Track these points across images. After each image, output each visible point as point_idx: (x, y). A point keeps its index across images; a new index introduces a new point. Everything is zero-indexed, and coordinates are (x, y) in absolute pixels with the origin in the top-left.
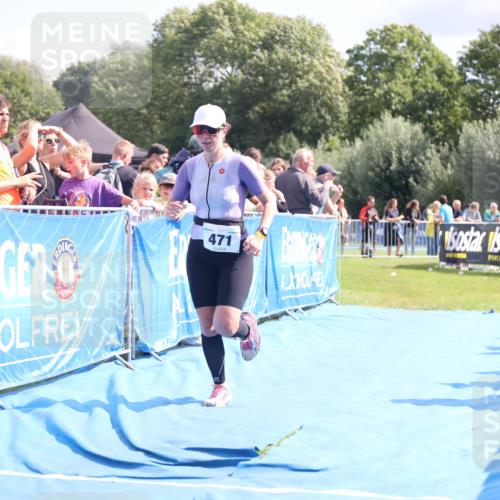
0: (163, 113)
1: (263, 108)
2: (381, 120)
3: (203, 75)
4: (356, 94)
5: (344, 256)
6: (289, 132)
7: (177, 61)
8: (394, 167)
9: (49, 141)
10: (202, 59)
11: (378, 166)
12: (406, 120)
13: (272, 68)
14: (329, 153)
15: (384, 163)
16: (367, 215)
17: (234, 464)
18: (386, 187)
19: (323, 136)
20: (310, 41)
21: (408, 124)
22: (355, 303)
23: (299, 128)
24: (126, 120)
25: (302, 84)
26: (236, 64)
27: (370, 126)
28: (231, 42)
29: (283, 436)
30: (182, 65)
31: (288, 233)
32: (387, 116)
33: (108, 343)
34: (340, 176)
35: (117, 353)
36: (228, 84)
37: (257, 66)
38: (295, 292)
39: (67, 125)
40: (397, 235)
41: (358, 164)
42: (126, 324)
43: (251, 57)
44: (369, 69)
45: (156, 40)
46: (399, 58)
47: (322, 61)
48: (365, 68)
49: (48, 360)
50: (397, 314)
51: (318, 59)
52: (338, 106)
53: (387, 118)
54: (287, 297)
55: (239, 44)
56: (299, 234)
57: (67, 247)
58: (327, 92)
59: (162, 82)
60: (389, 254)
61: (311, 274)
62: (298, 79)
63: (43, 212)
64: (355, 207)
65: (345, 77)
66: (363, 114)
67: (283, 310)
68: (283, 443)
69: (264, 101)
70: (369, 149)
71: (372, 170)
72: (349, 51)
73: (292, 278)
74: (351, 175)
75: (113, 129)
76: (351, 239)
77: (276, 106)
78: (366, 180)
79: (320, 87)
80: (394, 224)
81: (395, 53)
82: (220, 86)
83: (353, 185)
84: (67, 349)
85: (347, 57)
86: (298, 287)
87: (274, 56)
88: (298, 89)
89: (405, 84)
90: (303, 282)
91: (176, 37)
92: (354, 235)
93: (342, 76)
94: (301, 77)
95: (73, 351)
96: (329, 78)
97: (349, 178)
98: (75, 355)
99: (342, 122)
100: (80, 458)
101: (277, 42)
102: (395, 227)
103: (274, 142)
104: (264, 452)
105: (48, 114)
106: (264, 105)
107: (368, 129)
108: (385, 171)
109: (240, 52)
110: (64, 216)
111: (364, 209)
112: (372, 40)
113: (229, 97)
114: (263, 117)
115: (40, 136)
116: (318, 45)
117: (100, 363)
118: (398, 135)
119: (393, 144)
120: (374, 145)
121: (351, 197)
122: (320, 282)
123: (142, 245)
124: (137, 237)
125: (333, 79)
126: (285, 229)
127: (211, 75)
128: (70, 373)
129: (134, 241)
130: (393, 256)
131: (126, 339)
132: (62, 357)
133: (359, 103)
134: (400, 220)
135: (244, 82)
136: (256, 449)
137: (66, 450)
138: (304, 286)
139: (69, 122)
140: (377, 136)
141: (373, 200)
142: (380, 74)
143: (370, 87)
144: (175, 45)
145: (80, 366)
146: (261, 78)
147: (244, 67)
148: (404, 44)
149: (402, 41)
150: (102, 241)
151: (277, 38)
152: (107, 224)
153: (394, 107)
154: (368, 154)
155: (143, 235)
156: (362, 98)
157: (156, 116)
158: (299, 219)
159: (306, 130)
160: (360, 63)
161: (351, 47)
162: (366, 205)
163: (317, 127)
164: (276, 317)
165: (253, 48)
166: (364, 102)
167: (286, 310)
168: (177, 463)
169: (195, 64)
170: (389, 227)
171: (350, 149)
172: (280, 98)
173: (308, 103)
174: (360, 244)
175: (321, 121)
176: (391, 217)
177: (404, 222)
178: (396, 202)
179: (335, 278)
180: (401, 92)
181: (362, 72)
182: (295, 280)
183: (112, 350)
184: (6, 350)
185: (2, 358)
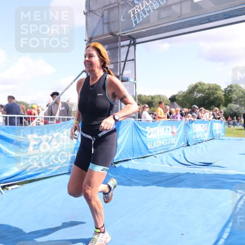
1: (208, 101)
4: (226, 97)
5: (225, 128)
6: (213, 105)
10: (196, 93)
13: (210, 93)
17: (208, 165)
20: (217, 88)
22: (228, 136)
23: (215, 104)
25: (215, 96)
26: (202, 93)
28: (201, 89)
29: (217, 161)
30: (192, 94)
35: (184, 145)
36: (201, 97)
37: (206, 93)
38: (216, 134)
43: (205, 91)
46: (234, 90)
47: (219, 91)
52: (223, 100)
55: (203, 90)
56: (217, 123)
61: (219, 131)
63: (169, 121)
64: (226, 118)
69: (208, 99)
76: (226, 124)
77: (211, 100)
85: (224, 91)
87: (210, 91)
93: (223, 94)
95: (176, 145)
99: (223, 102)
100: (179, 164)
103: (210, 107)
104: (214, 164)
112: (229, 87)
113: (201, 99)
114: (208, 103)
116: (219, 89)
117: (181, 147)
122: (221, 133)
123: (188, 126)
126: (214, 123)
127: (197, 95)
128: (176, 149)
135: (204, 96)
136: (212, 163)
137: (176, 162)
138: (218, 133)
143: (228, 96)
144: (191, 90)
145: (177, 147)
146: (207, 95)
147: (204, 94)
148: (235, 87)
160: (226, 91)
161: (225, 88)
163: (219, 104)
164: (213, 139)
166: (227, 99)
167: (215, 138)
168: (197, 165)
169: (194, 94)
173: (217, 99)
175: (219, 102)
181: (227, 93)
184: (165, 144)
185: (164, 146)
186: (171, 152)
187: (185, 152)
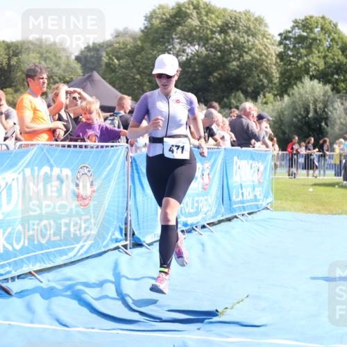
0: (151, 79)
1: (220, 74)
2: (302, 82)
3: (178, 52)
4: (285, 64)
5: (276, 177)
6: (238, 90)
7: (160, 42)
8: (311, 115)
9: (75, 98)
10: (178, 41)
11: (300, 114)
12: (319, 82)
13: (226, 47)
14: (265, 105)
15: (304, 112)
16: (292, 149)
17: (201, 321)
18: (306, 129)
19: (262, 93)
20: (253, 27)
21: (321, 85)
22: (284, 209)
23: (245, 88)
24: (125, 83)
25: (247, 58)
26: (202, 44)
27: (295, 87)
28: (198, 28)
29: (236, 302)
30: (164, 44)
31: (238, 161)
32: (306, 80)
33: (113, 237)
34: (273, 121)
35: (120, 244)
36: (196, 58)
37: (216, 45)
38: (242, 202)
39: (85, 86)
40: (314, 163)
41: (286, 113)
42: (126, 224)
43: (212, 38)
44: (294, 47)
45: (146, 28)
46: (315, 39)
47: (261, 41)
48: (291, 46)
49: (73, 249)
50: (314, 217)
51: (258, 40)
52: (272, 73)
53: (306, 81)
54: (237, 205)
55: (203, 30)
56: (246, 161)
57: (86, 171)
58: (264, 63)
59: (150, 56)
60: (308, 175)
61: (254, 189)
62: (244, 54)
63: (69, 146)
64: (284, 143)
65: (277, 53)
66: (289, 78)
67: (234, 214)
68: (235, 307)
69: (220, 69)
70: (294, 102)
71: (296, 117)
72: (280, 35)
73: (240, 192)
74: (281, 120)
75: (117, 89)
76: (281, 165)
77: (229, 73)
78: (292, 124)
79: (260, 59)
80: (311, 155)
81: (312, 35)
82: (191, 59)
83: (283, 128)
84: (85, 241)
85: (278, 38)
86: (245, 198)
87: (228, 38)
88: (244, 61)
89: (319, 57)
90: (248, 195)
91: (160, 26)
92: (283, 163)
93: (275, 52)
94: (247, 53)
95: (90, 243)
96: (266, 53)
97: (280, 123)
98: (91, 246)
99: (275, 84)
100: (95, 316)
101: (230, 28)
102: (312, 157)
103: (228, 98)
104: (222, 313)
105: (72, 79)
106: (221, 72)
107: (293, 89)
108: (305, 118)
109: (204, 35)
110: (84, 149)
111: (290, 144)
112: (297, 26)
113: (197, 66)
114: (220, 80)
115: (67, 95)
116: (259, 30)
117: (108, 251)
118: (314, 93)
119: (311, 99)
120: (297, 100)
121: (281, 136)
122: (260, 195)
123: (137, 170)
124: (134, 164)
125: (269, 54)
126: (235, 158)
127: (184, 51)
128: (88, 258)
129: (132, 166)
130: (310, 177)
131: (126, 235)
132: (82, 247)
133: (287, 71)
134: (316, 152)
135: (207, 56)
136: (217, 311)
137: (85, 311)
138: (249, 198)
139: (87, 84)
140: (299, 93)
141: (297, 138)
142: (302, 50)
143: (294, 59)
144: (159, 30)
145: (94, 253)
146: (219, 53)
147: (207, 46)
148: (319, 29)
149: (317, 27)
150: (110, 166)
151: (230, 25)
152: (113, 154)
153: (311, 73)
154: (293, 106)
155: (138, 162)
156: (289, 67)
157: (146, 80)
158: (245, 151)
159: (250, 90)
160: (288, 42)
161: (282, 32)
162: (292, 141)
163: (257, 87)
164: (229, 220)
165: (213, 33)
166: (290, 70)
167: (237, 214)
168: (161, 320)
169: (172, 44)
170: (308, 157)
171: (280, 103)
172: (232, 68)
173: (251, 70)
174: (287, 169)
175: (260, 83)
176: (309, 150)
177: (318, 153)
178: (313, 139)
179: (271, 192)
180: (316, 63)
181: (289, 49)
182: (242, 194)
183: (116, 242)
184: (43, 242)
185: (41, 247)
186: (68, 271)
187: (124, 269)
